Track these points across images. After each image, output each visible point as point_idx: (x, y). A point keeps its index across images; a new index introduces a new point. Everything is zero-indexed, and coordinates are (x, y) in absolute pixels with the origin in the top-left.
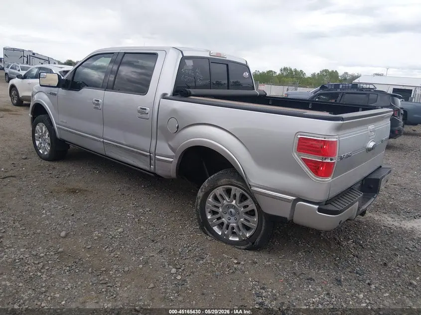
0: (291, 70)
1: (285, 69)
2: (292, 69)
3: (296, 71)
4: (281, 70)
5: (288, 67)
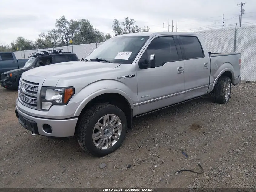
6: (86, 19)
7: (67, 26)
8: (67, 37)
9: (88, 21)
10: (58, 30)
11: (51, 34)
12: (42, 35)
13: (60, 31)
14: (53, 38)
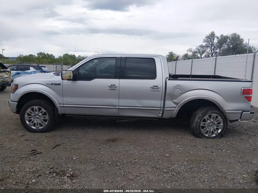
0: (44, 54)
1: (41, 54)
2: (46, 54)
3: (48, 54)
4: (38, 54)
5: (42, 52)
6: (237, 33)
7: (216, 41)
8: (213, 52)
9: (238, 35)
10: (205, 45)
11: (199, 49)
12: (190, 50)
13: (207, 46)
14: (200, 53)
